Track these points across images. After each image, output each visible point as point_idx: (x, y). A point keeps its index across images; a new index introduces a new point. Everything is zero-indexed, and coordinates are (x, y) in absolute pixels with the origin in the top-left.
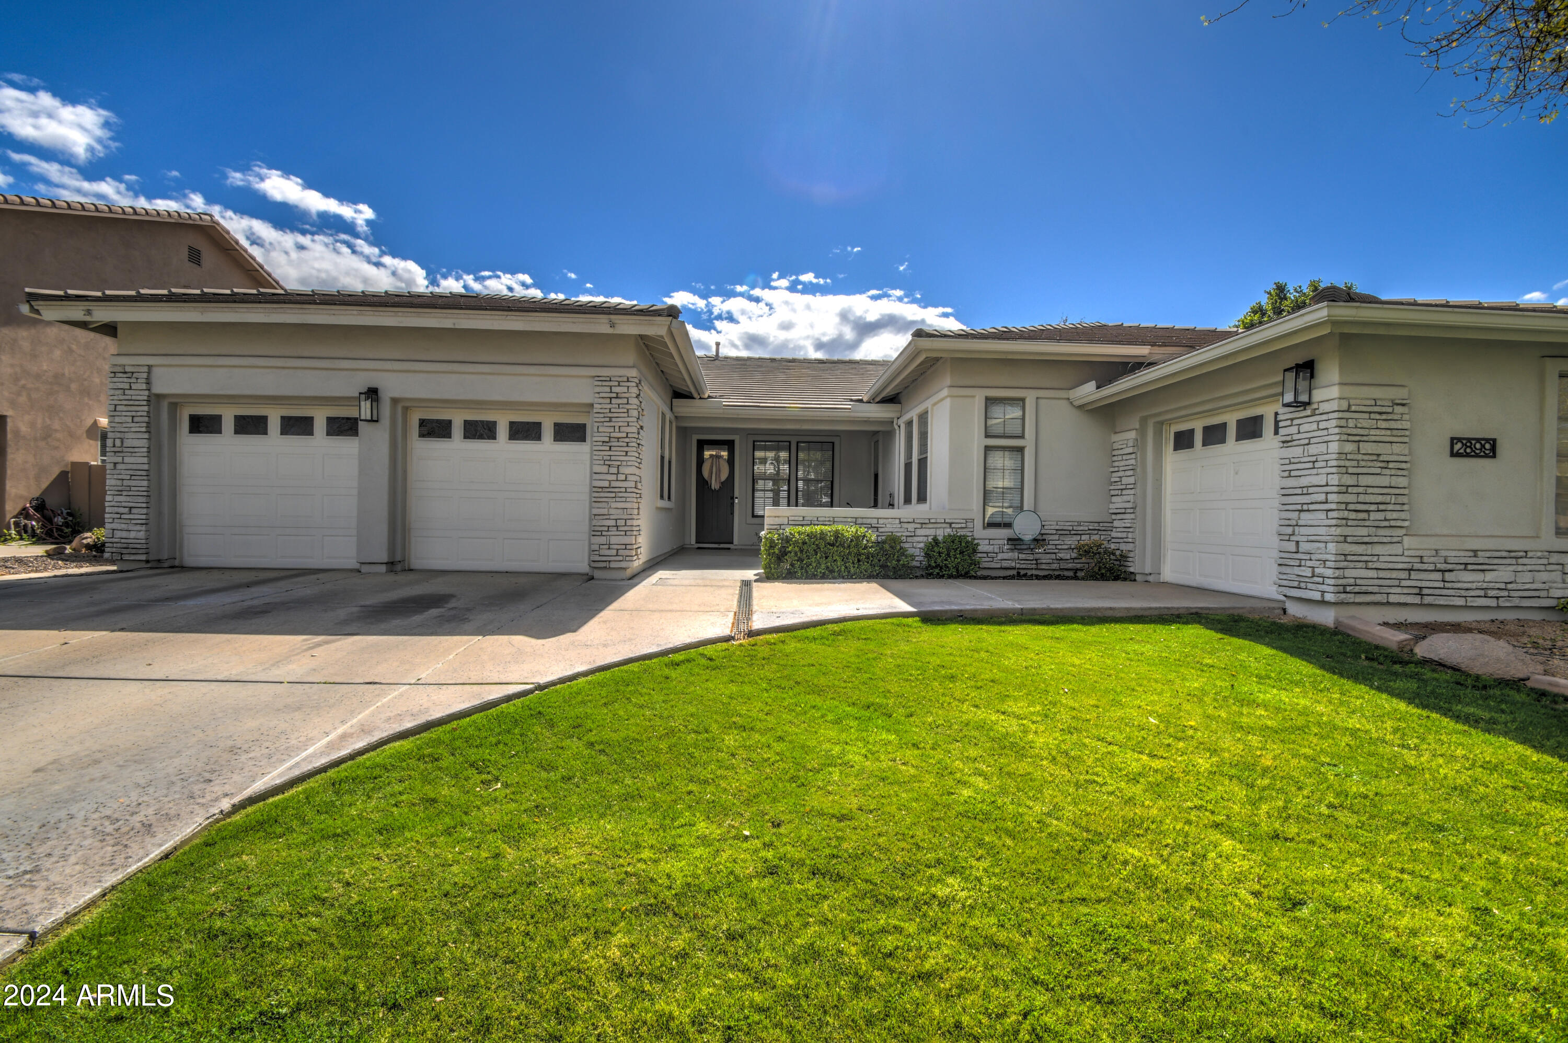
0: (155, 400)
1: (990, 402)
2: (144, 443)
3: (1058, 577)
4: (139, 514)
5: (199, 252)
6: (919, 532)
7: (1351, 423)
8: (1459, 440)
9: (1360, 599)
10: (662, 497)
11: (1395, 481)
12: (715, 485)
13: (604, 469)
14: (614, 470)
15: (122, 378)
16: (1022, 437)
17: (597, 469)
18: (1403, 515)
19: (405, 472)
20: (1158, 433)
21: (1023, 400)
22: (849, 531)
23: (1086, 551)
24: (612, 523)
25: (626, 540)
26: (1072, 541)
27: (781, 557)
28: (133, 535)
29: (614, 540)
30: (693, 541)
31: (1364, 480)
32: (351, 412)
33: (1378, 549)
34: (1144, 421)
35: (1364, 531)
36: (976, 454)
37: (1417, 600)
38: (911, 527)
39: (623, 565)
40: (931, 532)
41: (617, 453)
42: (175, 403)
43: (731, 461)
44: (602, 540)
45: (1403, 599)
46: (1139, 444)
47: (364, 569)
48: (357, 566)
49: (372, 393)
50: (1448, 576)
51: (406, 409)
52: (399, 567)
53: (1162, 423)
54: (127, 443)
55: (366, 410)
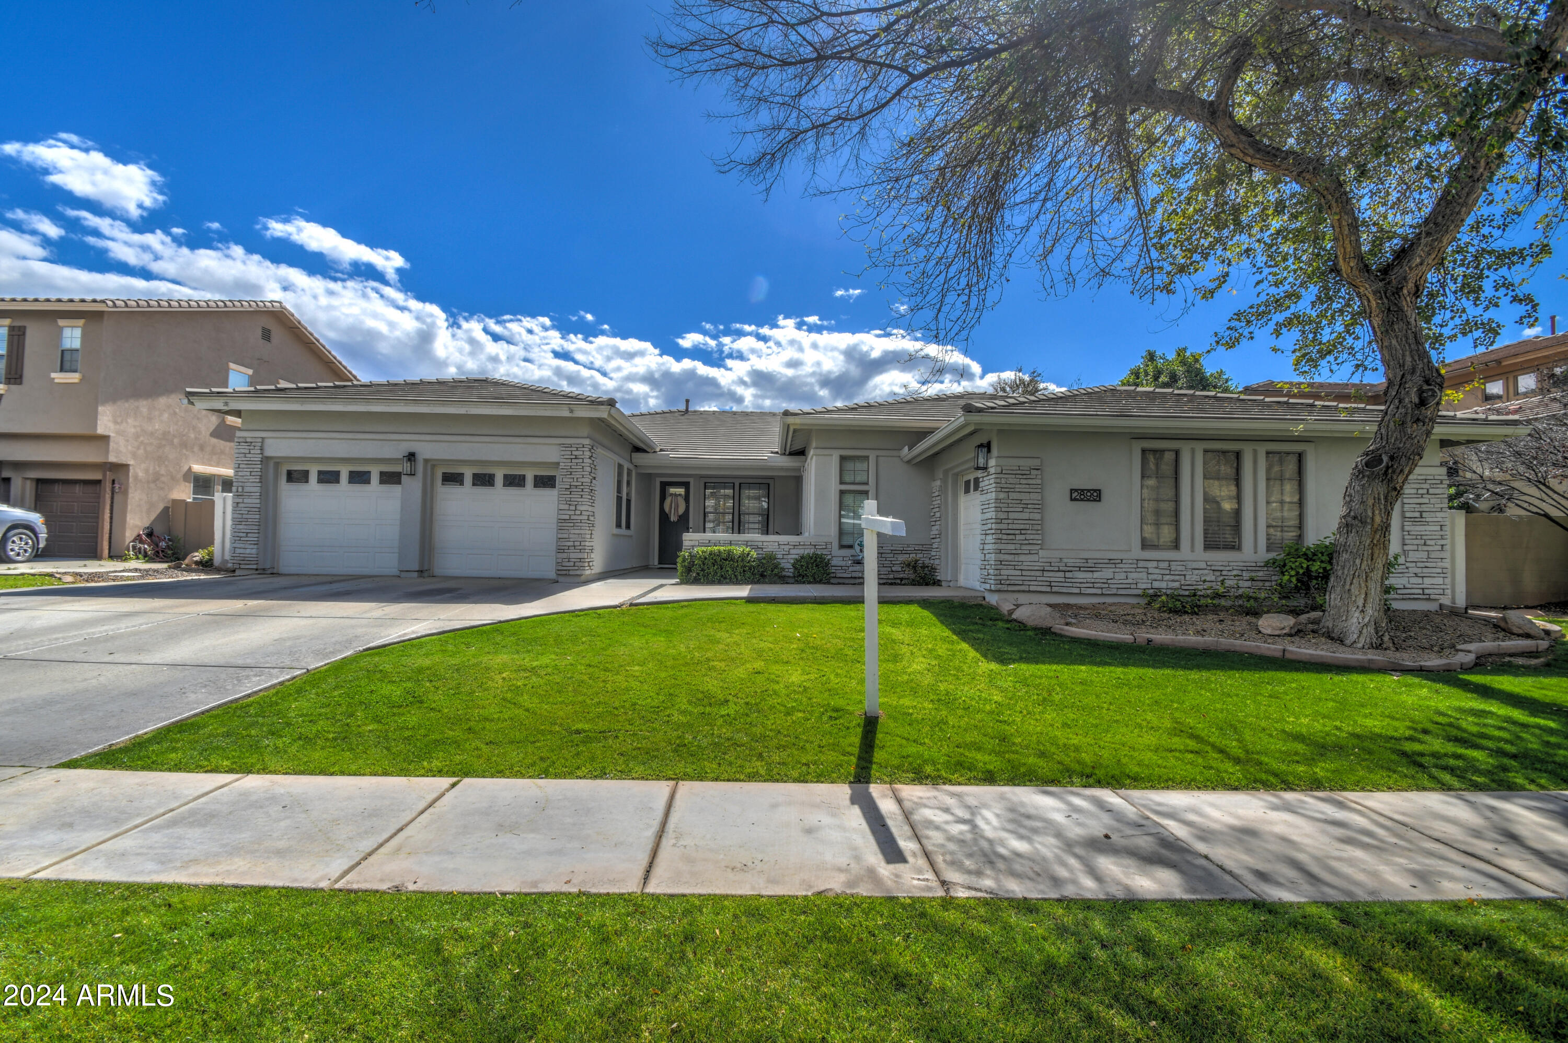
0: (265, 460)
1: (843, 459)
2: (258, 489)
3: (891, 584)
4: (253, 537)
5: (269, 331)
6: (792, 551)
7: (1003, 481)
8: (1076, 490)
9: (1010, 588)
10: (619, 525)
11: (1032, 516)
12: (673, 518)
13: (566, 507)
14: (573, 508)
15: (244, 446)
16: (867, 484)
17: (562, 507)
18: (1037, 537)
19: (432, 509)
20: (955, 483)
21: (867, 458)
22: (738, 550)
23: (913, 565)
24: (571, 544)
25: (580, 556)
26: (902, 558)
27: (689, 570)
28: (248, 551)
29: (572, 555)
30: (656, 562)
31: (1012, 515)
32: (397, 468)
33: (1022, 558)
34: (946, 472)
35: (1013, 547)
36: (834, 497)
37: (1048, 589)
38: (787, 548)
39: (578, 572)
40: (801, 552)
41: (575, 497)
42: (278, 462)
43: (687, 498)
44: (565, 555)
45: (1039, 589)
46: (943, 490)
47: (403, 575)
48: (398, 573)
49: (411, 456)
50: (1068, 575)
51: (433, 466)
52: (426, 574)
53: (957, 475)
54: (246, 489)
55: (407, 467)
